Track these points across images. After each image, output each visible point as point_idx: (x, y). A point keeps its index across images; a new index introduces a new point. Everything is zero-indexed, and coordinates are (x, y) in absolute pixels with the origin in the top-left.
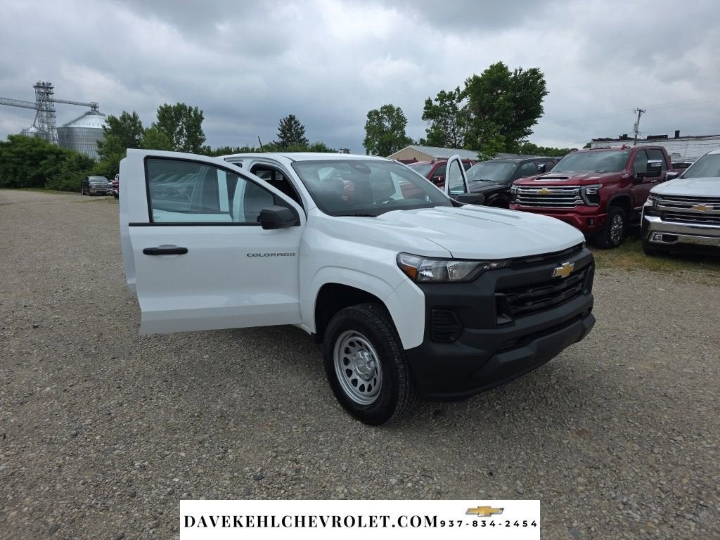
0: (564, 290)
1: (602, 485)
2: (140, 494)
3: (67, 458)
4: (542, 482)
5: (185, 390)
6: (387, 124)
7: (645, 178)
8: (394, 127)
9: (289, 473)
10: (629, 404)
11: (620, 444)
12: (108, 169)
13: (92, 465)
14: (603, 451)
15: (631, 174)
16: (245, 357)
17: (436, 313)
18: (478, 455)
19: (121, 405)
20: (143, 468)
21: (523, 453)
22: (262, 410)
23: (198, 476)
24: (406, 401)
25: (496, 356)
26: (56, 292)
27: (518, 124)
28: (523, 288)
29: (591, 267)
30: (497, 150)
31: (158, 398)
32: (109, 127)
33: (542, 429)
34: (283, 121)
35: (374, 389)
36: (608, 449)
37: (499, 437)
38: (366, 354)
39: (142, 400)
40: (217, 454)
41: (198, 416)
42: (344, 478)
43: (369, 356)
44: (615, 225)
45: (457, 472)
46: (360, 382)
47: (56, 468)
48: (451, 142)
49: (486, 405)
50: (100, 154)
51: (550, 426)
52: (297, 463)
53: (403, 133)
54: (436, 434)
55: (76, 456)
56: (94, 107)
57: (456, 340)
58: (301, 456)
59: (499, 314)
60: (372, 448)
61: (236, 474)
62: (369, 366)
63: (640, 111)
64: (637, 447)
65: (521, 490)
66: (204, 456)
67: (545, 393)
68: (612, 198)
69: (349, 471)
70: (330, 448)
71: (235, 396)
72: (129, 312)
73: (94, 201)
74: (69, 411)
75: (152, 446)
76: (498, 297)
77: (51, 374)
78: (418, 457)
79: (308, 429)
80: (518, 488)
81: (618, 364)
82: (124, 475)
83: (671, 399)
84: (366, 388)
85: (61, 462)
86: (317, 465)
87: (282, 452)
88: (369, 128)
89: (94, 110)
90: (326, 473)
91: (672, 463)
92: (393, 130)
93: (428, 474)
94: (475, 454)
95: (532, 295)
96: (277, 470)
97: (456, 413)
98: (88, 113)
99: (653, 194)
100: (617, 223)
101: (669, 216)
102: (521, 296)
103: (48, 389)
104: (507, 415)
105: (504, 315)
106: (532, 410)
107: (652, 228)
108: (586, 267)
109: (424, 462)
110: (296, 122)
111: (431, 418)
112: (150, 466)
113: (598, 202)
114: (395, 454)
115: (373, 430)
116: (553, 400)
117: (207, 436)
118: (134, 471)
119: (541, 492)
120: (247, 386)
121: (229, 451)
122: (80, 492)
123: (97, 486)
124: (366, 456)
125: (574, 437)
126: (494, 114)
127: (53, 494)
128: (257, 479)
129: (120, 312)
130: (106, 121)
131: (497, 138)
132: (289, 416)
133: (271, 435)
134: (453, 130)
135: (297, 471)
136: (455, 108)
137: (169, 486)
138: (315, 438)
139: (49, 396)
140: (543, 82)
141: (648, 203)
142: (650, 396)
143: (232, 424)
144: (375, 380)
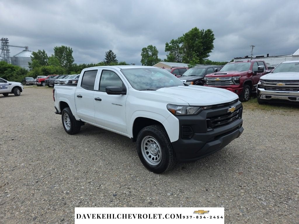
0: (232, 117)
1: (251, 193)
2: (68, 203)
3: (36, 191)
4: (227, 192)
5: (80, 162)
6: (150, 53)
7: (257, 73)
8: (153, 55)
9: (127, 193)
10: (258, 162)
11: (256, 177)
12: (34, 74)
13: (46, 193)
14: (249, 180)
15: (252, 72)
16: (102, 149)
17: (183, 127)
18: (201, 183)
19: (54, 169)
20: (67, 193)
21: (218, 182)
22: (113, 169)
23: (90, 196)
24: (172, 163)
25: (207, 143)
26: (19, 125)
27: (204, 52)
28: (216, 117)
29: (241, 108)
30: (196, 63)
31: (69, 166)
32: (34, 57)
33: (225, 173)
34: (107, 52)
35: (158, 159)
36: (251, 179)
37: (208, 176)
38: (154, 145)
39: (63, 167)
40: (97, 187)
41: (87, 173)
42: (149, 194)
43: (156, 146)
44: (246, 92)
45: (194, 190)
46: (152, 156)
47: (32, 195)
48: (177, 60)
49: (202, 164)
50: (30, 67)
51: (228, 171)
52: (130, 189)
53: (157, 57)
54: (184, 176)
55: (39, 190)
56: (27, 48)
57: (191, 138)
58: (131, 186)
59: (208, 127)
60: (159, 182)
61: (106, 194)
62: (156, 150)
63: (253, 46)
64: (262, 178)
65: (219, 196)
66: (92, 188)
67: (225, 159)
68: (245, 81)
69: (151, 191)
70: (142, 183)
71: (100, 164)
72: (51, 133)
73: (28, 87)
74: (33, 173)
75: (70, 185)
76: (207, 121)
77: (23, 158)
78: (178, 185)
79: (132, 176)
80: (218, 195)
81: (252, 147)
82: (60, 196)
83: (274, 160)
84: (155, 158)
85: (33, 192)
86: (138, 189)
87: (123, 185)
88: (143, 55)
89: (26, 49)
90: (141, 192)
91: (277, 184)
92: (153, 56)
93: (182, 191)
94: (200, 183)
95: (220, 119)
96: (122, 192)
97: (191, 168)
98: (24, 51)
99: (261, 80)
100: (247, 91)
101: (268, 88)
102: (216, 120)
103: (23, 164)
104: (211, 168)
105: (209, 127)
106: (220, 165)
107: (261, 93)
108: (239, 108)
109: (180, 187)
110: (112, 53)
111: (181, 170)
112: (70, 192)
113: (239, 83)
114: (168, 184)
115: (158, 175)
116: (228, 161)
117: (91, 180)
118: (64, 195)
119: (227, 196)
120: (105, 160)
121: (101, 185)
122: (43, 204)
123: (50, 201)
124: (157, 185)
125: (238, 175)
126: (194, 48)
127: (32, 205)
128: (114, 196)
129: (47, 132)
130: (32, 54)
131: (196, 58)
132: (124, 171)
133: (118, 179)
134: (178, 55)
135: (130, 192)
136: (178, 46)
137: (79, 200)
138: (135, 179)
139: (24, 167)
140: (213, 35)
141: (259, 83)
142: (266, 158)
143: (101, 175)
144: (159, 155)
